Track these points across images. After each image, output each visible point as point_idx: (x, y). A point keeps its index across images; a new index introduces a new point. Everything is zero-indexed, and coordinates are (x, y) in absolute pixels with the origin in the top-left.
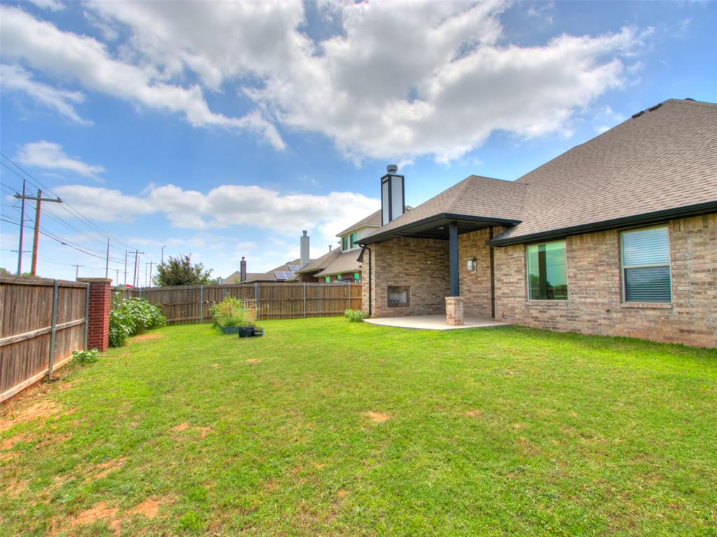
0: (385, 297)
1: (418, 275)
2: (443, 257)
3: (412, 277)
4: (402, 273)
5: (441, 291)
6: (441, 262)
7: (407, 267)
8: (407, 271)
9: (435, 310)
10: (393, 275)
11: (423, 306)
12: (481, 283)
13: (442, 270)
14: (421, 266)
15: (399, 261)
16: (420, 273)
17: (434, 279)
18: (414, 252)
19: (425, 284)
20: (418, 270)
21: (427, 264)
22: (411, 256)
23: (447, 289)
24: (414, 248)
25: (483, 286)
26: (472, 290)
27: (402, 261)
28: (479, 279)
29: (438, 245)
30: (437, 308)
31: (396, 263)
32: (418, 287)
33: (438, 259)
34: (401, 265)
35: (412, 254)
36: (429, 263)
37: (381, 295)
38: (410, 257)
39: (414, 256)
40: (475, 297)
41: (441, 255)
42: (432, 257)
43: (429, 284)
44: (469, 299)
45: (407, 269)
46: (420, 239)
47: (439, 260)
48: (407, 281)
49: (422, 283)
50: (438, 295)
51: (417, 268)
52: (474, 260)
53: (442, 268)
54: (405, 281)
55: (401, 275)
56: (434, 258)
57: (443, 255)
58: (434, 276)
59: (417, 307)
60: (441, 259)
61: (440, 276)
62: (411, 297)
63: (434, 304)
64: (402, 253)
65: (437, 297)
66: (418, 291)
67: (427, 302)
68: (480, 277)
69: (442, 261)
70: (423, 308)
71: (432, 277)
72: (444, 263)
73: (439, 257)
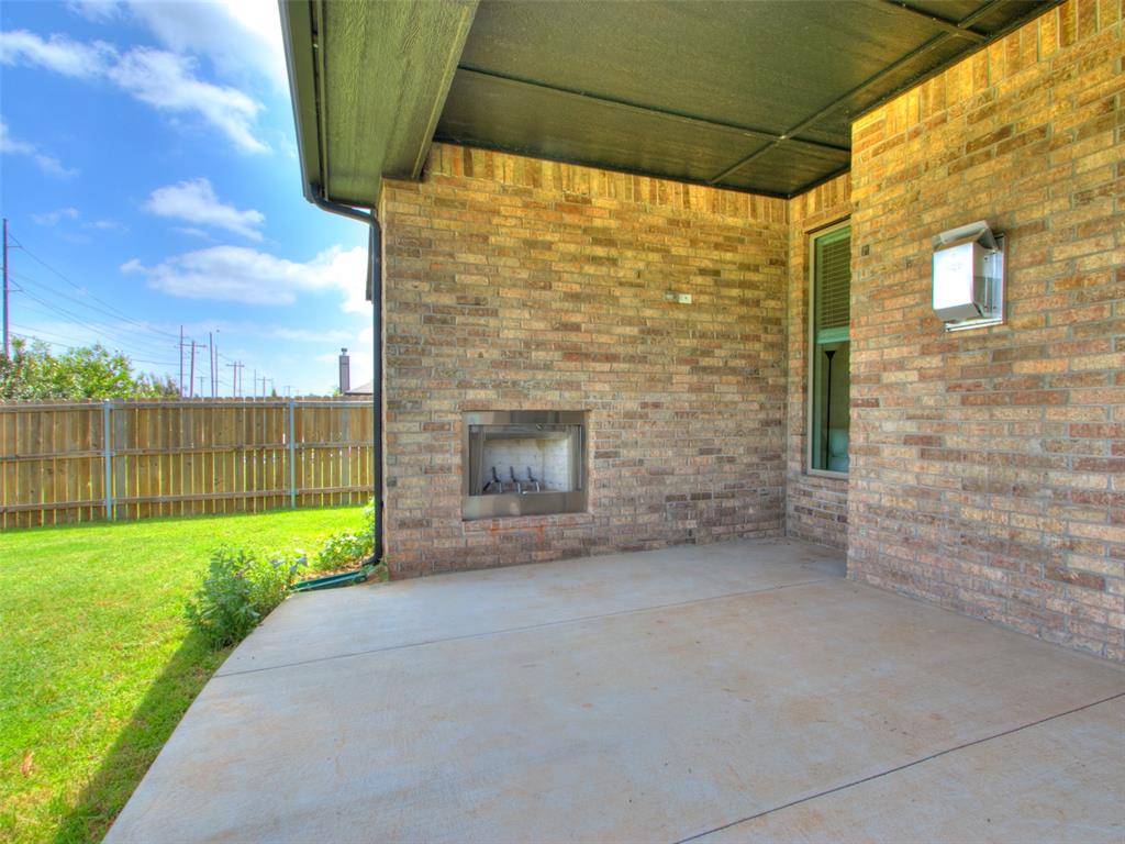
0: (445, 469)
1: (631, 359)
2: (755, 277)
3: (599, 366)
4: (540, 345)
5: (739, 433)
6: (743, 302)
7: (576, 318)
8: (573, 337)
9: (710, 523)
10: (495, 354)
11: (653, 509)
12: (1063, 399)
13: (746, 338)
14: (648, 313)
15: (531, 285)
16: (640, 349)
17: (709, 378)
18: (611, 243)
19: (665, 398)
20: (633, 331)
21: (676, 304)
22: (595, 260)
23: (767, 423)
24: (613, 223)
25: (1078, 416)
26: (952, 441)
27: (548, 287)
28: (1026, 367)
29: (731, 221)
30: (722, 512)
31: (512, 294)
32: (630, 415)
33: (729, 284)
34: (542, 306)
35: (600, 251)
36: (686, 299)
37: (425, 458)
38: (589, 269)
39: (613, 262)
40: (972, 486)
41: (745, 267)
42: (703, 272)
43: (686, 399)
44: (924, 493)
45: (576, 328)
46: (645, 182)
47: (735, 292)
48: (573, 385)
49: (649, 398)
50: (729, 452)
51: (628, 322)
52: (993, 238)
53: (749, 329)
54: (560, 386)
55: (538, 356)
56: (709, 280)
57: (756, 269)
58: (705, 361)
59: (626, 511)
60: (743, 285)
61: (740, 363)
62: (591, 463)
63: (707, 496)
64: (548, 246)
65: (720, 460)
66: (626, 435)
67: (670, 486)
68: (1027, 352)
69: (749, 294)
70: (655, 517)
71: (696, 369)
72: (757, 303)
73: (735, 276)
